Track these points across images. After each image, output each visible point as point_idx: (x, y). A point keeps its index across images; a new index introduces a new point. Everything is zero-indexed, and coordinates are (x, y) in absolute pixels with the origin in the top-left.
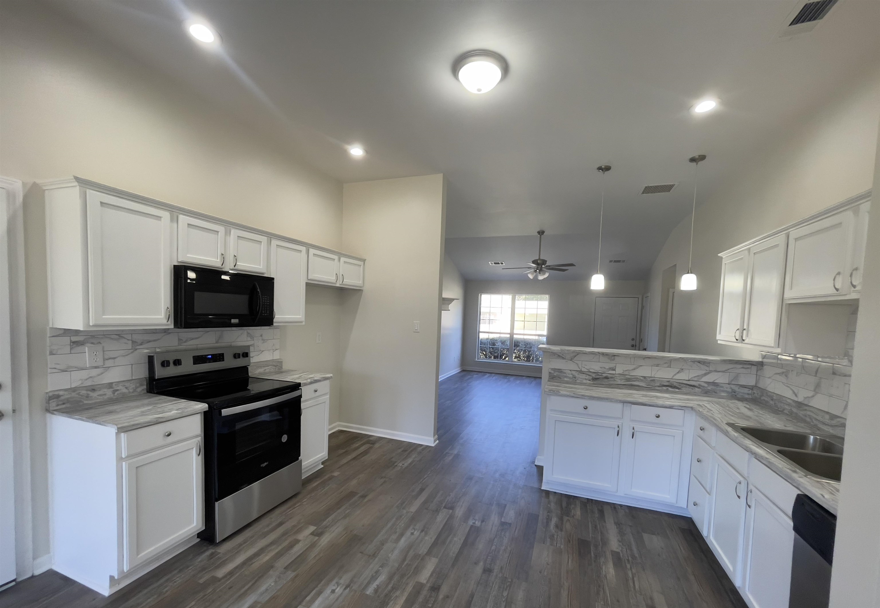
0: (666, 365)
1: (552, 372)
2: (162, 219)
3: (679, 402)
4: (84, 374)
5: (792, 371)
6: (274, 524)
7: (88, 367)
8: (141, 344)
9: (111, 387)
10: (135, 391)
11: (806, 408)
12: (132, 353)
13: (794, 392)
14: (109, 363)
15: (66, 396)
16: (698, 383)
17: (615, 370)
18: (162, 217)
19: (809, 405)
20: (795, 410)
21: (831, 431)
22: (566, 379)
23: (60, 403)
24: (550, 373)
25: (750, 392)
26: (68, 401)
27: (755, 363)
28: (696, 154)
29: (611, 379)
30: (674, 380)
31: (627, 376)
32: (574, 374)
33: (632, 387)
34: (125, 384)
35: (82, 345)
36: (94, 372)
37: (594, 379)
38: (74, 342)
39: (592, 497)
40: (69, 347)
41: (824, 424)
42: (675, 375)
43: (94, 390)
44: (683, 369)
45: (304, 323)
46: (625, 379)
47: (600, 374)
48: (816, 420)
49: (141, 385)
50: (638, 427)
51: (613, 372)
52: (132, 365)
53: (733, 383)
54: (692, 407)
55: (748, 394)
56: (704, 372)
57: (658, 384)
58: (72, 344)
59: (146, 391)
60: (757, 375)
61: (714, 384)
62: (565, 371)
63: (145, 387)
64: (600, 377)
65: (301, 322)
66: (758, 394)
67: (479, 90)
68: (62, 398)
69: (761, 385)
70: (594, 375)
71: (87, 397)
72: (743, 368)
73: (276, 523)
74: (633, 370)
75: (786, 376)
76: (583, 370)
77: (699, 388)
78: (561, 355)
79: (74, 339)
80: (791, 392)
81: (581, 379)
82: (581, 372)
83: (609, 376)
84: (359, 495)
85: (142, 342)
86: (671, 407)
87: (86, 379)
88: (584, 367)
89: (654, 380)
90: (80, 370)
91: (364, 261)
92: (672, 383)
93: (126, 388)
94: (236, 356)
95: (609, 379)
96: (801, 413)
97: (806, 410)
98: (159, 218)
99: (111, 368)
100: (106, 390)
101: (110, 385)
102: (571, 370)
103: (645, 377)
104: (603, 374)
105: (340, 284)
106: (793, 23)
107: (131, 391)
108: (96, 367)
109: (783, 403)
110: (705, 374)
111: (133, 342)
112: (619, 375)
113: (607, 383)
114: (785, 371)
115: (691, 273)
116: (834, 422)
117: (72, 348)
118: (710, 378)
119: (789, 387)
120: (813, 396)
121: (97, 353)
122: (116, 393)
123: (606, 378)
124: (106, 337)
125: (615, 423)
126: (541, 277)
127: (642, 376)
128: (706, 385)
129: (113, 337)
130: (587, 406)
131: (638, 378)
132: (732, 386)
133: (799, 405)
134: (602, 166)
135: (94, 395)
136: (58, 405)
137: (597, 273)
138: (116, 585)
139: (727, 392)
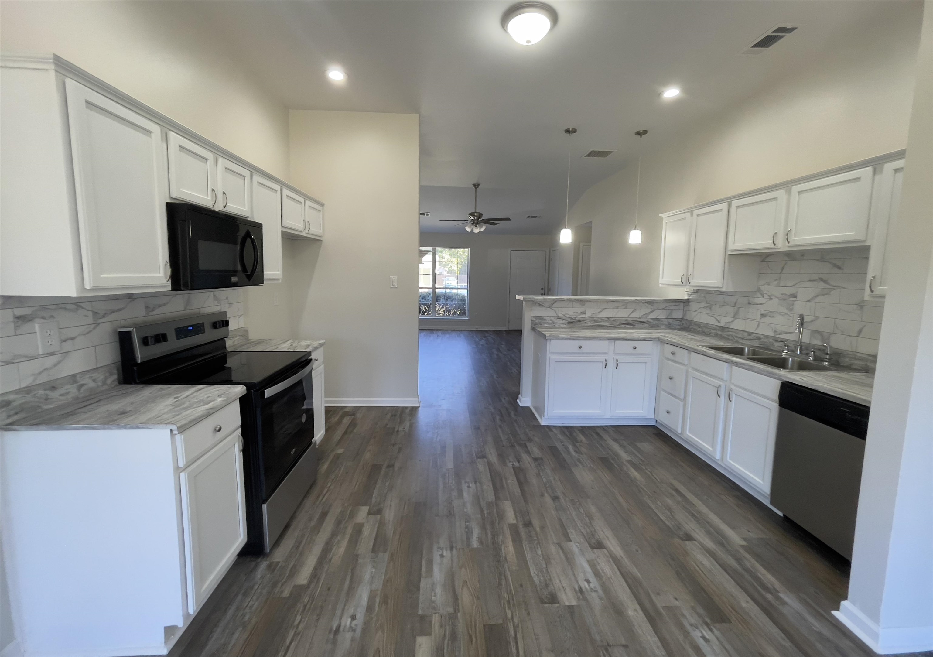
0: (624, 307)
1: (534, 319)
2: (153, 135)
3: (645, 335)
4: (35, 366)
5: (716, 304)
6: (317, 516)
7: (41, 354)
8: (104, 317)
9: (75, 382)
10: (104, 383)
11: (729, 330)
12: (94, 328)
13: (717, 320)
14: (68, 346)
15: (18, 400)
16: (646, 319)
17: (585, 314)
18: (153, 132)
19: (730, 327)
20: (719, 333)
21: (749, 344)
22: (546, 325)
23: (12, 412)
24: (532, 320)
25: (680, 323)
26: (22, 408)
27: (684, 301)
28: (641, 129)
29: (583, 322)
30: (630, 319)
31: (595, 318)
32: (553, 320)
33: (599, 327)
34: (93, 375)
35: (30, 321)
36: (50, 361)
37: (569, 323)
38: (18, 318)
39: (584, 424)
40: (12, 325)
41: (743, 339)
42: (630, 314)
43: (54, 388)
44: (635, 309)
45: (280, 281)
46: (594, 321)
47: (574, 318)
48: (738, 337)
49: (111, 374)
50: (620, 358)
51: (584, 316)
52: (95, 346)
53: (669, 317)
54: (658, 338)
55: (678, 325)
56: (650, 310)
57: (618, 323)
58: (16, 320)
59: (116, 383)
60: (683, 310)
61: (657, 319)
62: (544, 318)
63: (115, 377)
64: (574, 320)
65: (278, 280)
66: (686, 324)
67: (528, 42)
68: (15, 404)
69: (688, 317)
70: (569, 320)
71: (46, 399)
72: (675, 305)
73: (319, 515)
74: (599, 312)
75: (710, 308)
76: (560, 315)
77: (647, 323)
78: (541, 304)
79: (19, 312)
80: (715, 320)
81: (559, 324)
82: (559, 318)
83: (581, 319)
84: (385, 466)
85: (106, 314)
86: (644, 340)
87: (40, 373)
88: (561, 313)
89: (615, 320)
90: (32, 360)
91: (322, 205)
92: (628, 321)
93: (94, 381)
94: (215, 325)
95: (581, 322)
96: (725, 334)
97: (729, 331)
98: (148, 132)
99: (70, 352)
100: (68, 386)
101: (73, 378)
102: (550, 317)
103: (608, 318)
104: (577, 318)
105: (306, 233)
106: (755, 46)
107: (100, 384)
108: (52, 354)
109: (710, 328)
110: (651, 312)
111: (95, 313)
112: (589, 318)
113: (579, 326)
114: (709, 305)
115: (637, 229)
116: (751, 337)
117: (17, 326)
118: (653, 315)
119: (713, 316)
120: (732, 321)
121: (51, 332)
122: (83, 389)
123: (579, 321)
124: (61, 308)
125: (602, 358)
126: (476, 231)
127: (606, 318)
128: (652, 321)
129: (69, 306)
130: (582, 346)
131: (603, 319)
132: (669, 320)
133: (723, 328)
134: (569, 129)
135: (53, 394)
136: (9, 417)
137: (565, 228)
138: (171, 638)
139: (666, 325)
